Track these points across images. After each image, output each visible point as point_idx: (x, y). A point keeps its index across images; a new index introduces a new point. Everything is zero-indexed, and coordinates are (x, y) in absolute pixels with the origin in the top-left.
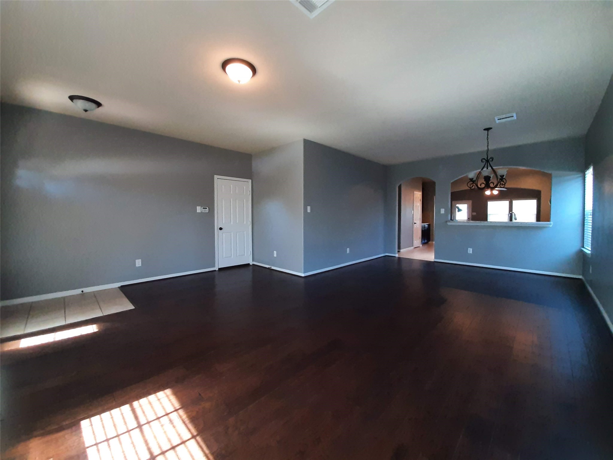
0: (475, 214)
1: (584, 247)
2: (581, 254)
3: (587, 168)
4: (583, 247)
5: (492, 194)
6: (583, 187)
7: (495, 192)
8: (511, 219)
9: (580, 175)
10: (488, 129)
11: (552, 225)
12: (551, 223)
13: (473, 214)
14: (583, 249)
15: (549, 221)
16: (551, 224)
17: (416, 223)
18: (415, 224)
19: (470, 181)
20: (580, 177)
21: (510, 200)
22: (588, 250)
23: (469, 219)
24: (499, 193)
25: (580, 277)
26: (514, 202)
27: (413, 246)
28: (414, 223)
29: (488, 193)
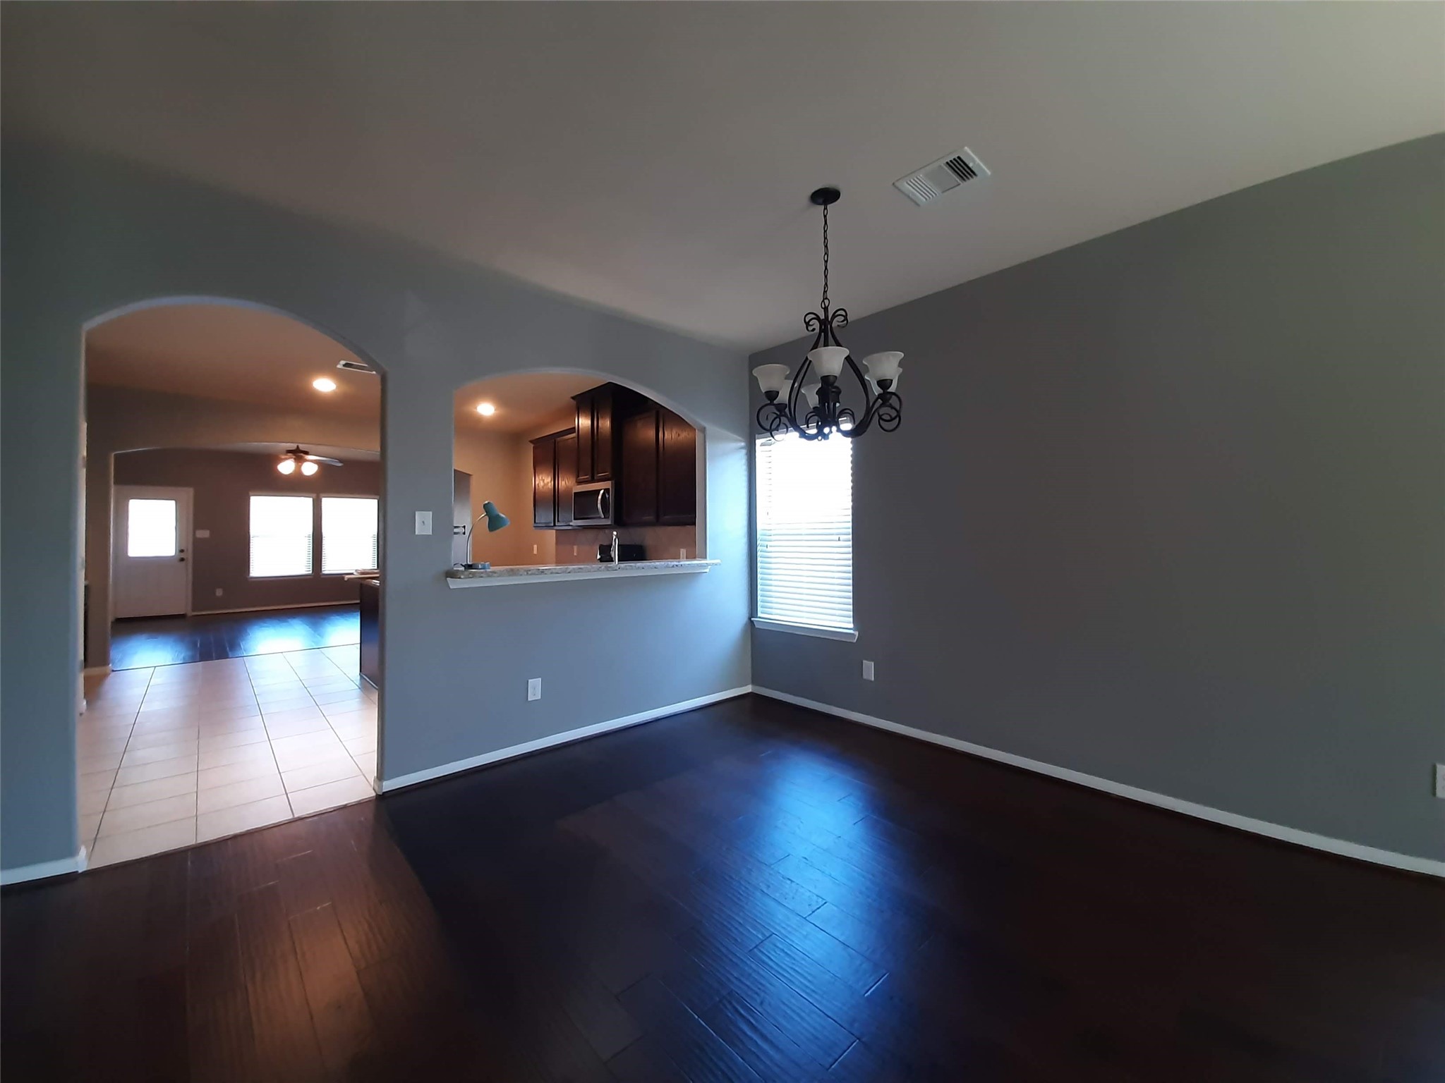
1: (760, 615)
2: (749, 634)
4: (756, 616)
5: (294, 473)
6: (747, 472)
7: (309, 469)
9: (743, 444)
10: (826, 196)
13: (198, 536)
14: (755, 620)
20: (742, 447)
23: (182, 551)
25: (748, 689)
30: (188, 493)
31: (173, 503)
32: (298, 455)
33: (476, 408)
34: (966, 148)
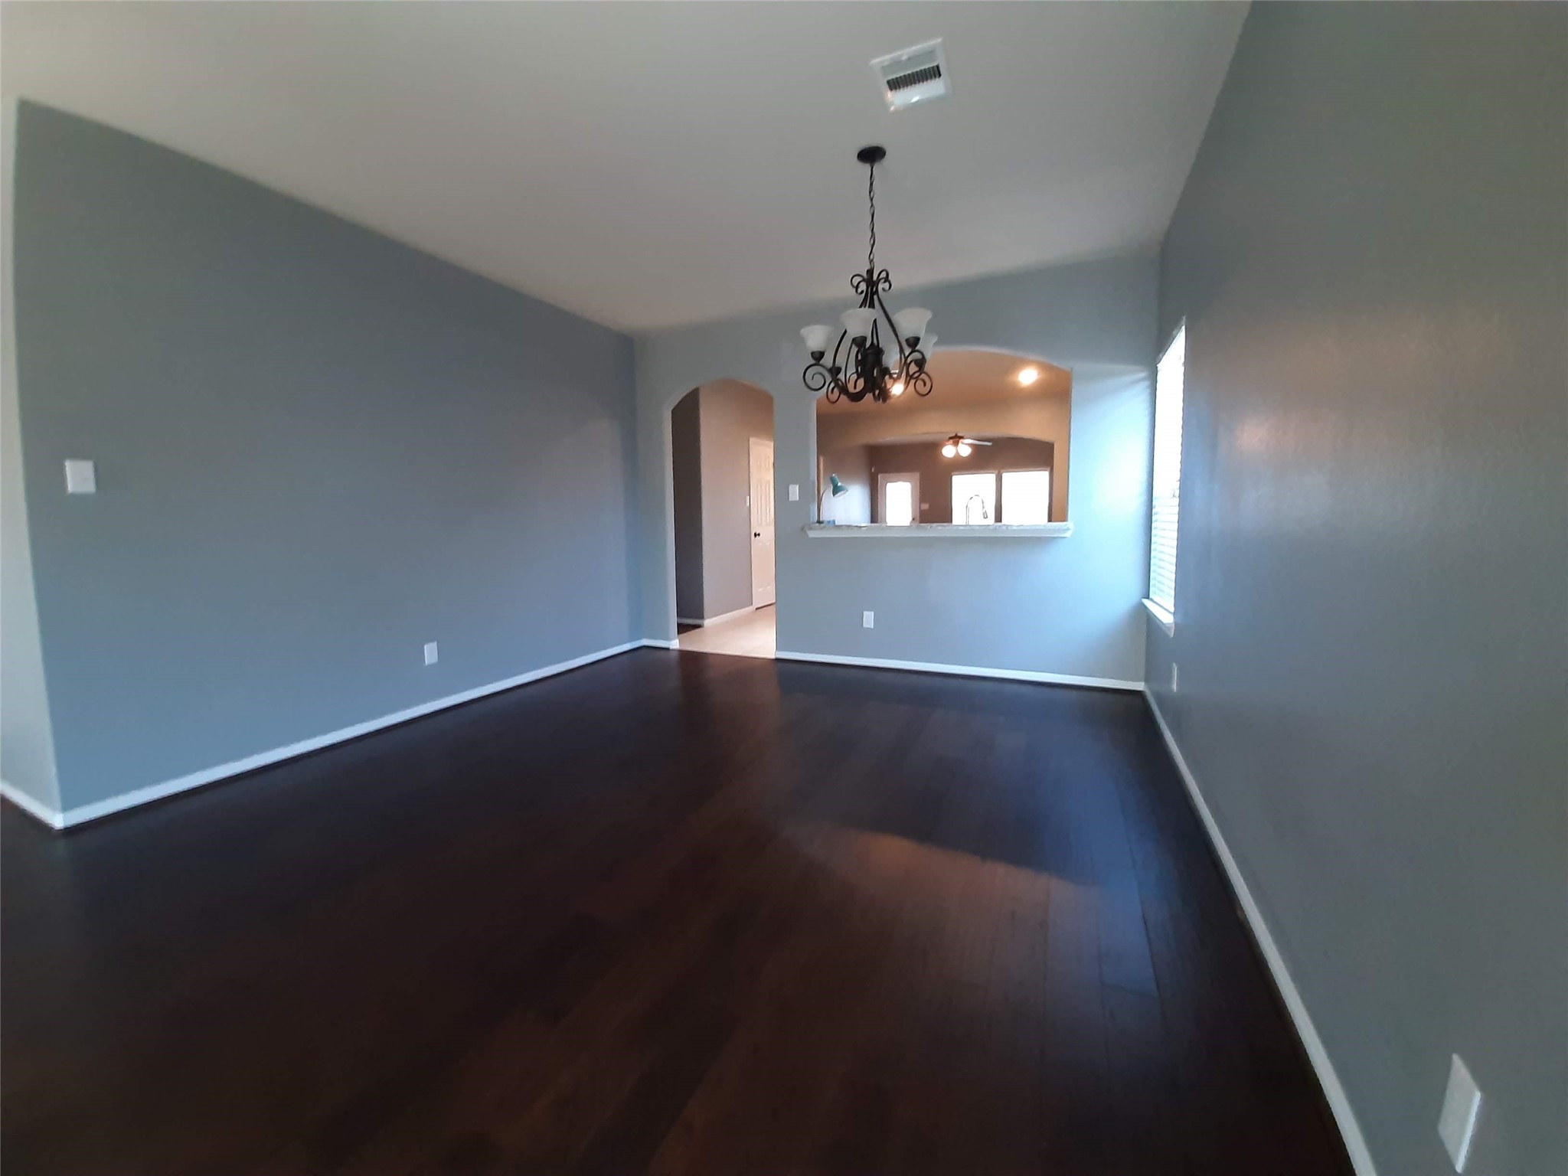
0: (926, 506)
1: (1151, 596)
2: (1143, 619)
3: (1161, 346)
4: (1148, 597)
5: (958, 455)
6: (1150, 409)
7: (965, 450)
8: (998, 518)
9: (1143, 375)
10: (871, 155)
11: (1070, 532)
12: (1069, 524)
13: (922, 508)
14: (1146, 602)
15: (1067, 519)
16: (1068, 529)
18: (758, 537)
19: (813, 362)
20: (1142, 379)
21: (996, 471)
22: (1164, 608)
23: (913, 519)
24: (972, 450)
25: (1140, 686)
26: (1004, 475)
27: (752, 605)
28: (753, 535)
29: (948, 451)
30: (917, 475)
31: (909, 484)
32: (956, 439)
33: (1018, 377)
34: (873, 61)
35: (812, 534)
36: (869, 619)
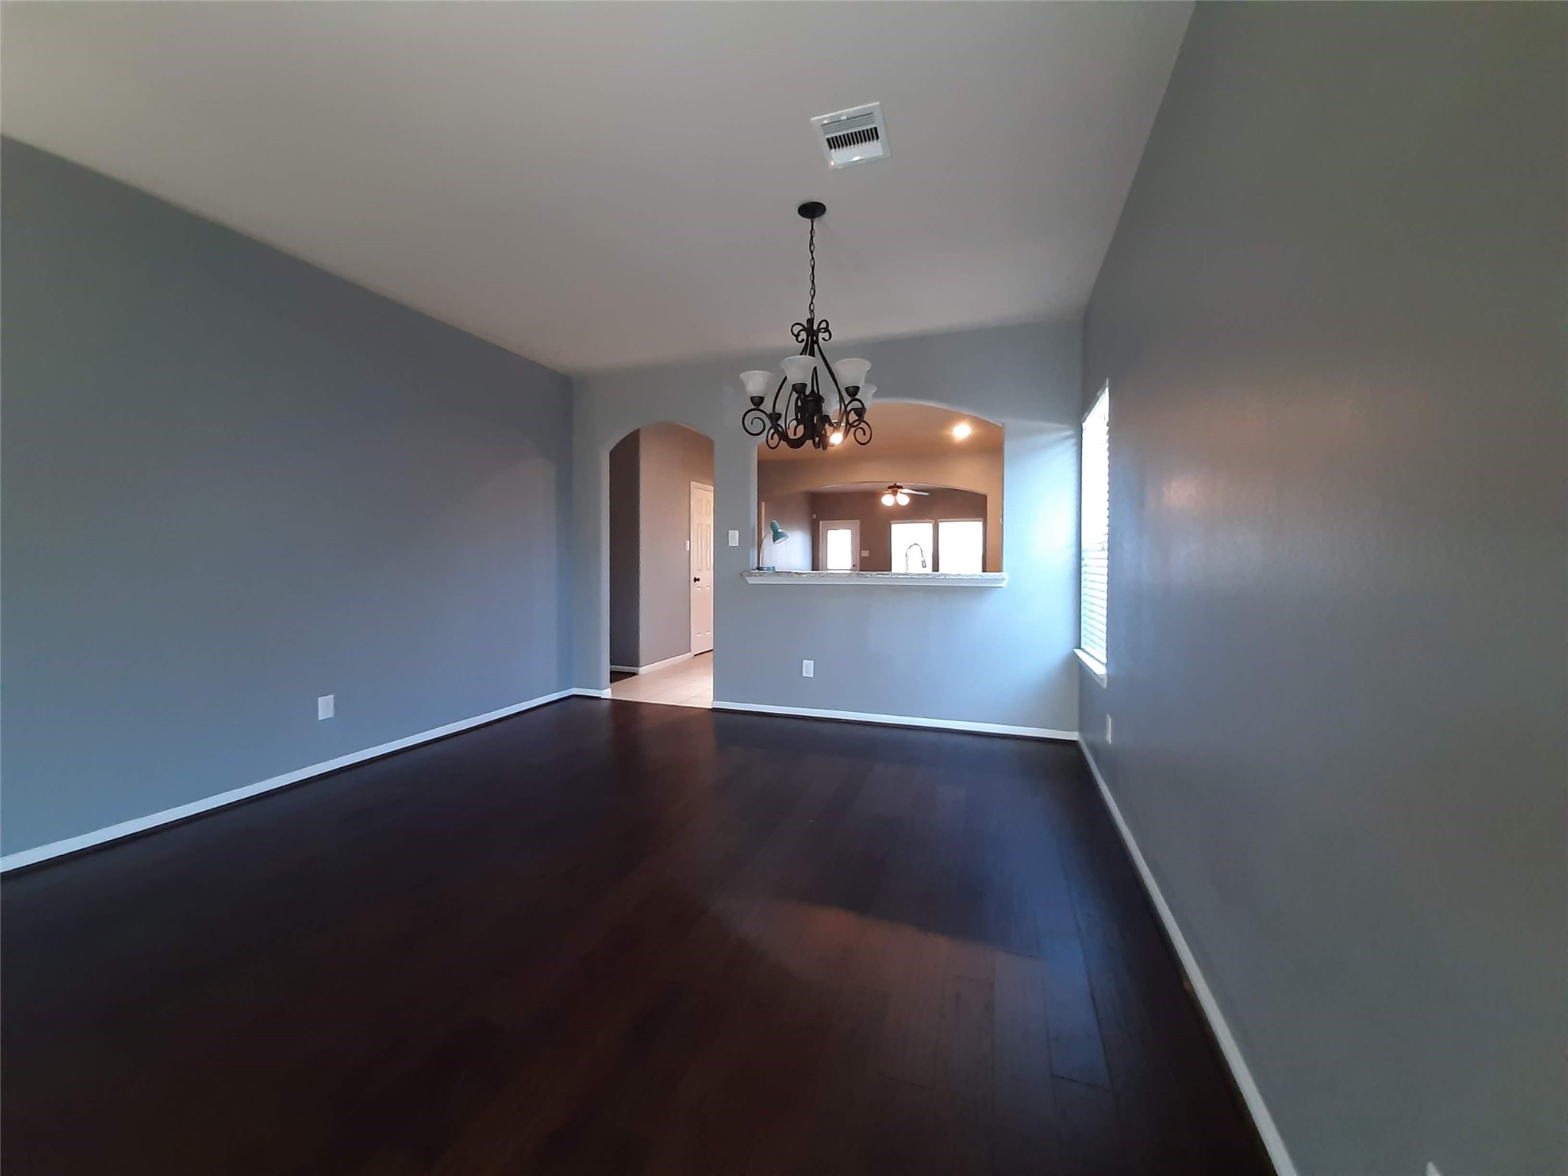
0: (866, 553)
1: (1083, 646)
2: (1076, 669)
3: (1086, 406)
4: (1079, 645)
5: (897, 504)
6: (1077, 465)
7: (903, 499)
8: (936, 567)
9: (1069, 432)
10: (812, 210)
11: (1005, 582)
12: (1004, 574)
13: (863, 555)
14: (1078, 651)
15: (1000, 571)
16: (1004, 579)
17: (698, 580)
18: (697, 582)
19: (753, 407)
20: (1070, 437)
21: (933, 521)
22: (1096, 659)
23: (854, 566)
24: (911, 500)
25: (1073, 736)
26: (941, 525)
27: (690, 651)
28: (692, 580)
29: (888, 500)
30: (857, 523)
31: (849, 531)
32: (895, 489)
33: (952, 431)
34: (812, 119)
35: (751, 581)
36: (808, 668)
